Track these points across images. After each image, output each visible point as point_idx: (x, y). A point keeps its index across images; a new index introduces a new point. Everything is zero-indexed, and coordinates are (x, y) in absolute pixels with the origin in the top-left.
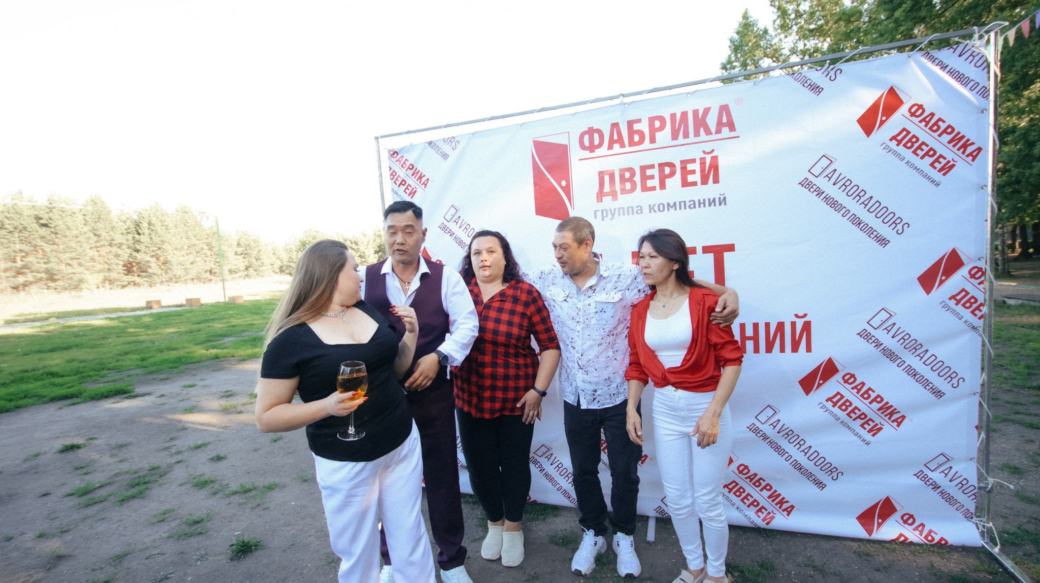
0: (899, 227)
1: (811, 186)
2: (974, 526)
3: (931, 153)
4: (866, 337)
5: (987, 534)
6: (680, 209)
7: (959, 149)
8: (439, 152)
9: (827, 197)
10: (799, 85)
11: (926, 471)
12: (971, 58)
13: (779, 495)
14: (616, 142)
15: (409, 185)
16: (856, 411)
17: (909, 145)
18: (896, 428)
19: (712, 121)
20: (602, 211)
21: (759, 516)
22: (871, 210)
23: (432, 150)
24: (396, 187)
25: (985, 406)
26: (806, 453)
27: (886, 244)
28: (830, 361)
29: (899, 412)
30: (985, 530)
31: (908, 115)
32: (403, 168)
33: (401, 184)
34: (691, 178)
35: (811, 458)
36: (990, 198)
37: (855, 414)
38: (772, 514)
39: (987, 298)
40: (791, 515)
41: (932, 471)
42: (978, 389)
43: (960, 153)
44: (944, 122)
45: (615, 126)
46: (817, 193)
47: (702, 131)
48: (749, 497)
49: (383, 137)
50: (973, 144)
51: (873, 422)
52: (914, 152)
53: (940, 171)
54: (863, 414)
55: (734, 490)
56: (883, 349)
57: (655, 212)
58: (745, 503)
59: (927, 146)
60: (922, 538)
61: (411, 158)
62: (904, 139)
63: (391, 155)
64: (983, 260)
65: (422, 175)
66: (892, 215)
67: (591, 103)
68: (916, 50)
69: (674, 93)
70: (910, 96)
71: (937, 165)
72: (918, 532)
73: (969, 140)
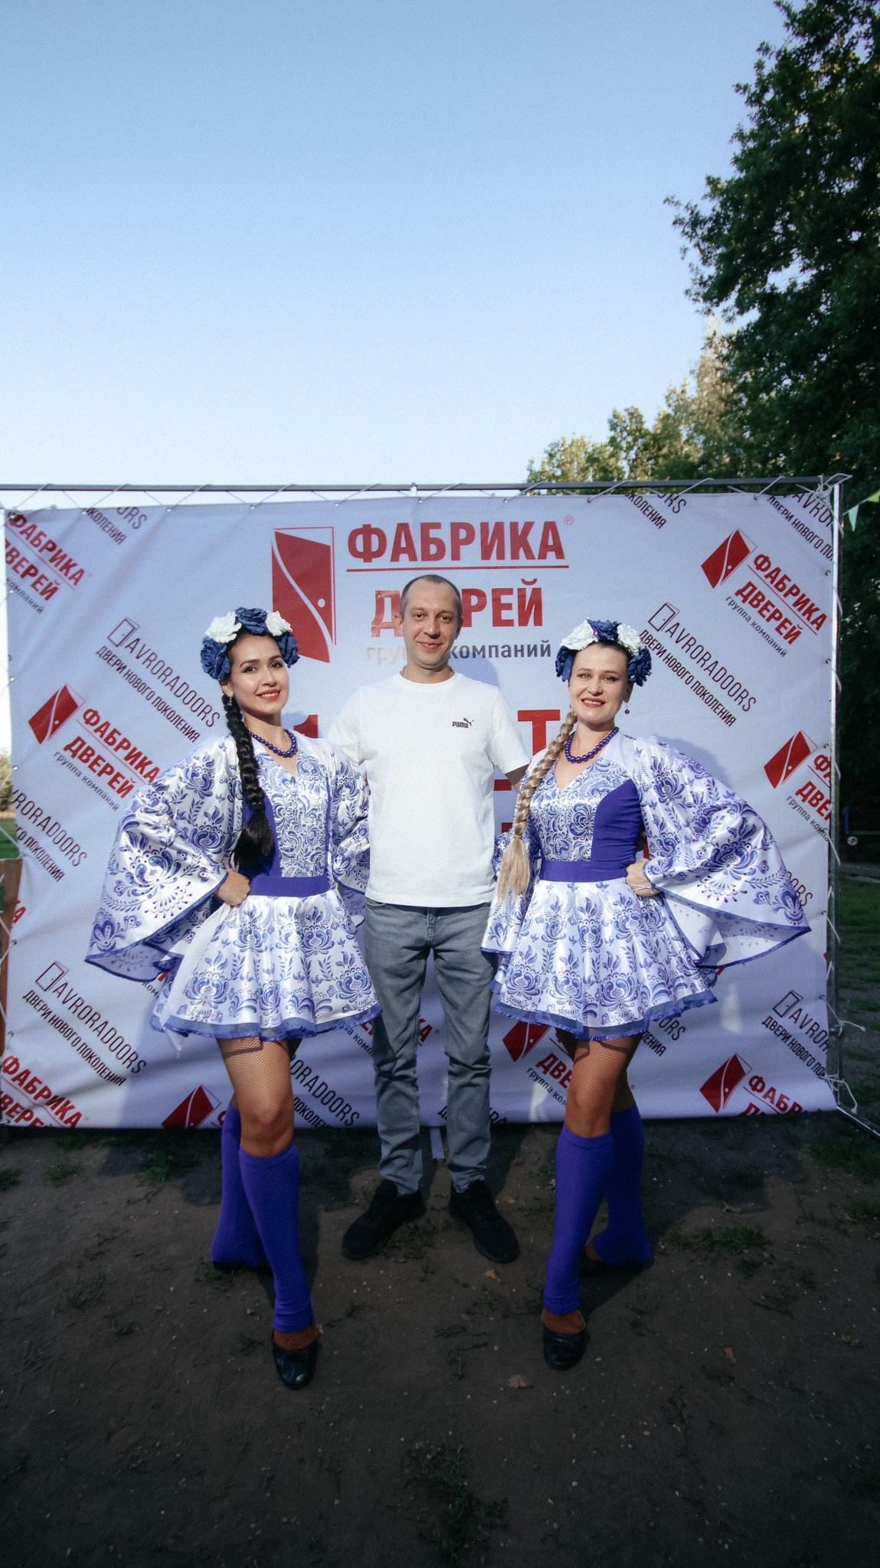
0: (745, 701)
3: (777, 615)
5: (839, 1094)
6: (490, 656)
7: (804, 614)
8: (107, 529)
9: (670, 657)
10: (638, 511)
11: (776, 1017)
12: (815, 511)
14: (404, 551)
15: (43, 577)
17: (755, 603)
19: (534, 540)
20: (379, 649)
22: (717, 678)
23: (95, 524)
24: (16, 578)
25: (833, 927)
27: (731, 723)
30: (838, 1090)
31: (754, 567)
32: (36, 546)
33: (27, 573)
34: (505, 615)
36: (834, 677)
39: (833, 795)
41: (781, 1016)
42: (826, 908)
43: (805, 618)
44: (789, 580)
45: (403, 528)
46: (659, 650)
47: (521, 552)
52: (760, 612)
53: (786, 637)
55: (551, 1069)
59: (773, 606)
60: (774, 1106)
61: (52, 531)
62: (749, 594)
63: (11, 520)
64: (828, 748)
65: (71, 563)
66: (737, 686)
67: (369, 490)
68: (762, 491)
69: (486, 495)
70: (756, 546)
71: (782, 630)
72: (768, 1100)
73: (813, 605)
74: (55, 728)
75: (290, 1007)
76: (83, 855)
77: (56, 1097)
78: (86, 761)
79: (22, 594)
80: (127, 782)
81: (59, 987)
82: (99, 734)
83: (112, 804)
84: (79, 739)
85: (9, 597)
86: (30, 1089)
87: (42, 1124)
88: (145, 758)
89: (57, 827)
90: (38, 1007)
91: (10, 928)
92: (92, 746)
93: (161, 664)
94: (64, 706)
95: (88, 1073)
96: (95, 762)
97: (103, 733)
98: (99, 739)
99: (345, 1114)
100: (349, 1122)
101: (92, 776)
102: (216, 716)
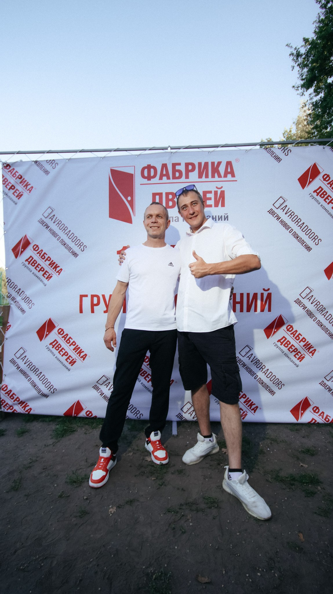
0: (317, 241)
1: (274, 214)
3: (332, 201)
4: (298, 303)
8: (42, 169)
9: (282, 221)
10: (269, 155)
13: (250, 400)
14: (165, 175)
15: (17, 190)
16: (293, 347)
17: (322, 196)
18: (312, 356)
19: (222, 169)
22: (303, 230)
23: (38, 167)
24: (7, 190)
26: (266, 374)
27: (310, 250)
28: (280, 317)
29: (313, 347)
31: (322, 179)
32: (14, 177)
33: (11, 188)
34: (209, 202)
35: (268, 376)
37: (292, 349)
40: (256, 412)
41: (328, 381)
45: (164, 166)
46: (277, 218)
47: (216, 175)
51: (300, 353)
52: (325, 200)
54: (296, 349)
56: (307, 310)
59: (331, 197)
60: (323, 420)
61: (20, 171)
62: (320, 192)
63: (4, 166)
65: (28, 184)
66: (313, 234)
67: (150, 150)
68: (327, 145)
69: (201, 150)
70: (323, 169)
72: (321, 417)
74: (22, 252)
76: (33, 304)
77: (22, 401)
78: (33, 266)
79: (9, 197)
80: (50, 275)
81: (23, 357)
82: (39, 254)
83: (44, 284)
84: (31, 257)
85: (4, 198)
86: (12, 397)
87: (17, 412)
88: (57, 265)
89: (23, 293)
90: (15, 365)
91: (5, 333)
92: (36, 260)
93: (63, 225)
94: (25, 243)
95: (34, 393)
96: (37, 266)
98: (39, 256)
99: (137, 414)
100: (139, 417)
101: (36, 272)
102: (85, 247)
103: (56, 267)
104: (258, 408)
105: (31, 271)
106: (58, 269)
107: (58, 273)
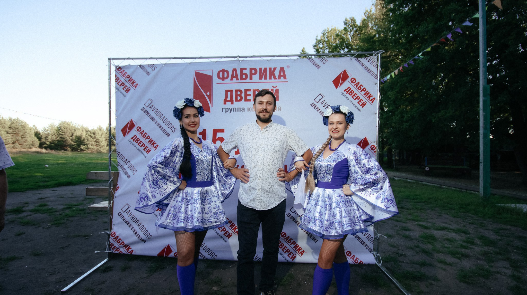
1: (315, 106)
2: (373, 255)
3: (358, 98)
5: (377, 259)
7: (367, 98)
8: (145, 71)
9: (321, 111)
10: (311, 64)
12: (372, 63)
13: (298, 246)
14: (235, 77)
15: (126, 86)
17: (351, 94)
19: (277, 73)
20: (226, 108)
21: (289, 257)
23: (141, 70)
24: (118, 86)
30: (377, 257)
31: (350, 82)
32: (124, 76)
33: (121, 85)
36: (377, 119)
38: (295, 255)
39: (377, 158)
40: (303, 255)
43: (368, 99)
44: (363, 86)
45: (235, 70)
46: (317, 109)
47: (272, 77)
48: (286, 248)
49: (113, 59)
50: (372, 96)
52: (352, 97)
53: (361, 105)
57: (250, 111)
58: (284, 251)
59: (357, 95)
60: (353, 261)
61: (129, 72)
62: (349, 91)
63: (117, 69)
64: (375, 143)
65: (134, 82)
67: (224, 58)
68: (354, 56)
69: (262, 59)
70: (351, 75)
71: (360, 103)
72: (352, 259)
73: (371, 94)
74: (129, 132)
75: (196, 222)
76: (136, 171)
77: (126, 245)
78: (137, 143)
79: (120, 91)
80: (149, 149)
81: (128, 211)
82: (141, 134)
83: (144, 156)
84: (135, 136)
85: (116, 92)
86: (119, 242)
87: (122, 252)
88: (154, 142)
89: (129, 162)
90: (122, 217)
91: (115, 193)
92: (139, 138)
93: (159, 113)
94: (131, 125)
95: (135, 238)
96: (140, 143)
97: (142, 134)
98: (141, 136)
99: (213, 255)
100: (214, 258)
101: (139, 147)
102: (175, 129)
103: (153, 144)
104: (305, 252)
105: (135, 147)
106: (155, 145)
107: (155, 148)
